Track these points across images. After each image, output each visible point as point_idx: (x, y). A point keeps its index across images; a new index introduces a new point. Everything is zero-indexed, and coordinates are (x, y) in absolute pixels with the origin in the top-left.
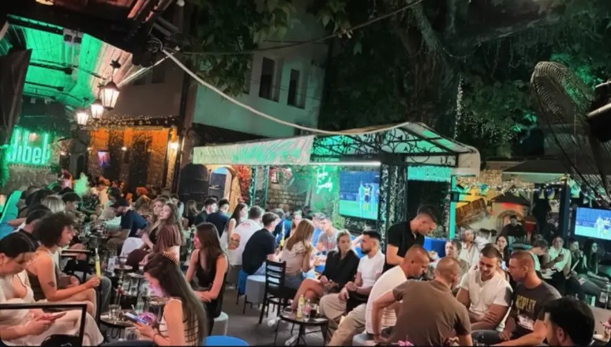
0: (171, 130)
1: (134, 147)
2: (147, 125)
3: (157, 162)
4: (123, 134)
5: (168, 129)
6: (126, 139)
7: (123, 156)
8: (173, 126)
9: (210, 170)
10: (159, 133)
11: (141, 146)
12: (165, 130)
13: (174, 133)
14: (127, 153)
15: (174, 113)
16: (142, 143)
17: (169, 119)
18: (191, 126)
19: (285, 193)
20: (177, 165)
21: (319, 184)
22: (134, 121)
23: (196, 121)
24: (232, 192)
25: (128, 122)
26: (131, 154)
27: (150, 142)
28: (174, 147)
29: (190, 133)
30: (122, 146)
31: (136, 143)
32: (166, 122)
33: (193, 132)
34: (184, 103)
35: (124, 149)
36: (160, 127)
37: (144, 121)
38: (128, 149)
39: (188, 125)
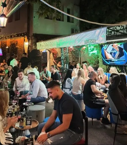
0: (25, 38)
1: (11, 46)
2: (16, 37)
3: (21, 51)
4: (6, 42)
5: (24, 37)
6: (7, 44)
7: (7, 50)
8: (25, 36)
9: (41, 51)
10: (20, 39)
11: (13, 45)
12: (22, 38)
13: (26, 39)
14: (8, 49)
15: (25, 31)
16: (14, 44)
17: (24, 33)
18: (32, 35)
19: (71, 57)
20: (28, 51)
21: (90, 52)
22: (10, 36)
23: (34, 33)
24: (51, 59)
25: (8, 36)
26: (10, 49)
27: (17, 43)
28: (26, 44)
29: (32, 38)
30: (6, 46)
31: (11, 44)
32: (23, 35)
33: (34, 37)
34: (28, 26)
35: (7, 47)
36: (20, 37)
37: (14, 36)
38: (9, 47)
39: (31, 34)
